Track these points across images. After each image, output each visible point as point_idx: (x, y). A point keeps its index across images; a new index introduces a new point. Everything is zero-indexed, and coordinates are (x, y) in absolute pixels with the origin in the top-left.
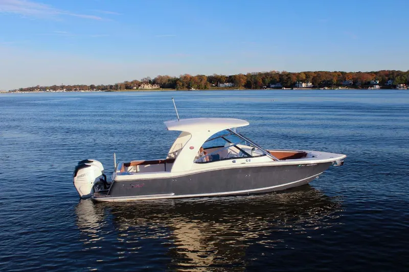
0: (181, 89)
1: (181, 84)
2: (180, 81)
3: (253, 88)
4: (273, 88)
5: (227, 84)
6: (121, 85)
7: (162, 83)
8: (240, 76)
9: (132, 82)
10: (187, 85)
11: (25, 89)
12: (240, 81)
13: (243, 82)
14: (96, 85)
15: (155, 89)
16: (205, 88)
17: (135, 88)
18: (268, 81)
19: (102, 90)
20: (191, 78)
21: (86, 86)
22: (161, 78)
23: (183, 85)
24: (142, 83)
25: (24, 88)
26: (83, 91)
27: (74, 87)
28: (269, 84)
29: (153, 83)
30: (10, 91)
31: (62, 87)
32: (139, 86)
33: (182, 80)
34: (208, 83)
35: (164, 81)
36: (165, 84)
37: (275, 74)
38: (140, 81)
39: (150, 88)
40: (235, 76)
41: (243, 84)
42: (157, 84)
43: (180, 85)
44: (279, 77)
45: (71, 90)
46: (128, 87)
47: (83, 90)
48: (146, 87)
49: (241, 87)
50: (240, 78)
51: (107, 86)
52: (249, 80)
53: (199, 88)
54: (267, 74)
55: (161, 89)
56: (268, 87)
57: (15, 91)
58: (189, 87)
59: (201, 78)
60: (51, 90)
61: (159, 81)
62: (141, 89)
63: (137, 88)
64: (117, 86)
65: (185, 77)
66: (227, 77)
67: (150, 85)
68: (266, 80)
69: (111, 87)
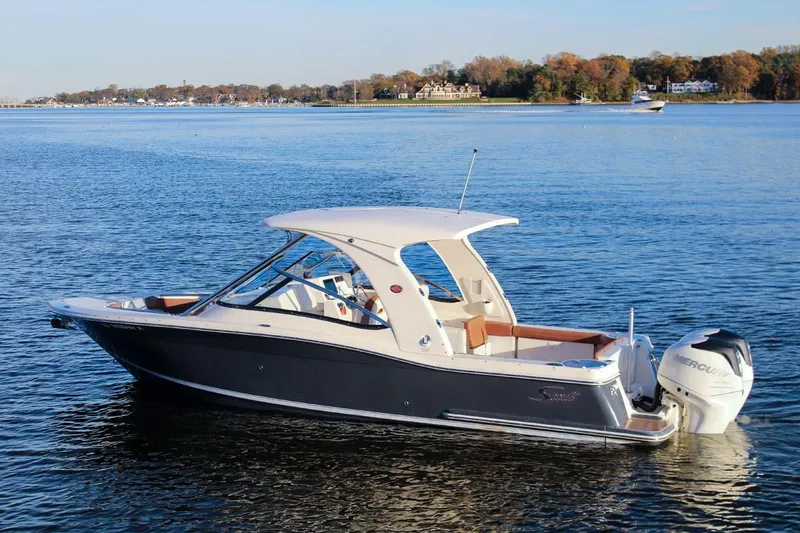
0: (547, 99)
1: (548, 84)
2: (546, 75)
3: (781, 98)
5: (695, 85)
6: (363, 85)
7: (489, 82)
8: (738, 60)
9: (396, 79)
10: (565, 87)
11: (75, 95)
12: (737, 74)
13: (749, 78)
14: (286, 86)
15: (466, 100)
16: (625, 97)
17: (405, 96)
19: (305, 100)
20: (580, 65)
21: (256, 88)
22: (485, 65)
23: (554, 88)
24: (424, 80)
25: (70, 92)
26: (245, 105)
27: (221, 90)
29: (461, 79)
30: (29, 102)
31: (185, 92)
32: (418, 89)
33: (549, 70)
34: (635, 80)
35: (494, 76)
36: (496, 83)
38: (419, 72)
39: (451, 96)
40: (721, 59)
41: (747, 86)
42: (474, 83)
43: (544, 89)
45: (210, 100)
46: (381, 92)
47: (245, 100)
48: (439, 92)
49: (739, 94)
50: (738, 65)
51: (318, 89)
52: (768, 69)
53: (604, 96)
55: (485, 99)
57: (43, 101)
58: (572, 95)
59: (610, 64)
60: (152, 101)
61: (478, 76)
62: (423, 100)
63: (410, 97)
64: (348, 88)
65: (561, 64)
66: (695, 63)
67: (449, 87)
69: (331, 92)
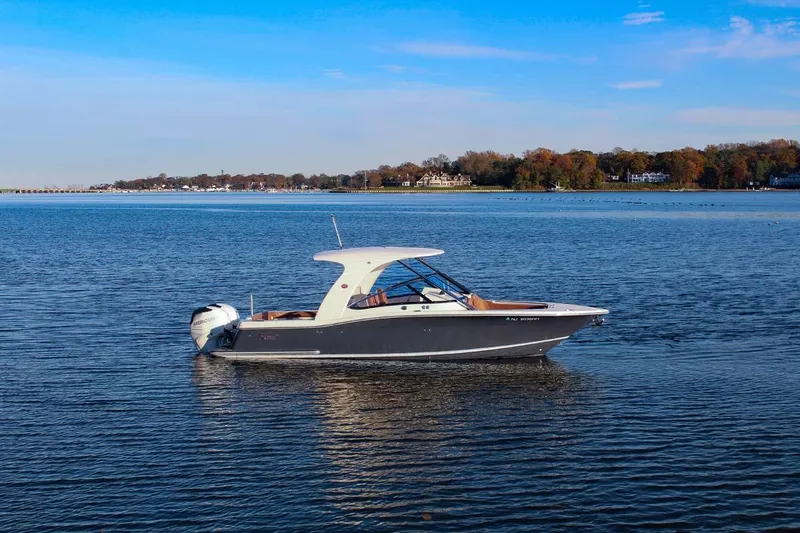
0: (527, 187)
1: (527, 175)
2: (526, 167)
3: (723, 187)
4: (777, 187)
5: (649, 176)
6: (372, 174)
7: (478, 172)
8: (687, 155)
9: (399, 169)
10: (542, 178)
11: (131, 182)
12: (687, 167)
13: (696, 171)
14: (307, 175)
15: (459, 188)
16: (592, 186)
17: (408, 183)
18: (763, 167)
19: (323, 187)
20: (556, 159)
21: (282, 177)
22: (474, 159)
23: (533, 178)
24: (424, 171)
25: (127, 180)
26: (273, 191)
27: (253, 178)
28: (767, 176)
29: (454, 170)
30: (92, 188)
31: (222, 180)
32: (418, 178)
33: (528, 163)
34: (601, 172)
35: (482, 168)
36: (484, 174)
37: (783, 149)
38: (419, 164)
39: (447, 184)
40: (672, 154)
41: (695, 177)
42: (465, 174)
43: (524, 179)
44: (794, 158)
45: (244, 187)
46: (388, 179)
47: (273, 186)
48: (436, 181)
49: (688, 184)
50: (687, 159)
51: (335, 178)
52: (712, 164)
53: (575, 185)
54: (761, 149)
55: (475, 186)
56: (766, 183)
57: (106, 187)
58: (548, 184)
59: (580, 157)
60: (195, 188)
61: (469, 167)
62: (423, 187)
63: (412, 185)
64: (359, 177)
65: (539, 156)
66: (651, 157)
67: (445, 176)
68: (760, 164)
69: (345, 180)
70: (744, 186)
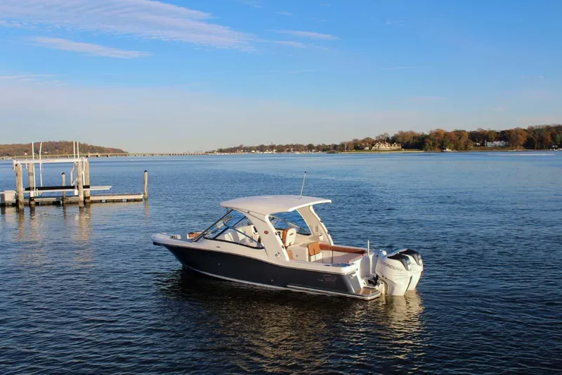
0: (431, 149)
1: (431, 143)
2: (430, 139)
3: (537, 149)
5: (498, 143)
6: (349, 144)
7: (405, 142)
8: (518, 131)
9: (363, 141)
10: (439, 144)
11: (225, 149)
12: (517, 138)
13: (522, 140)
14: (315, 145)
15: (394, 150)
16: (466, 148)
17: (368, 148)
19: (323, 150)
20: (446, 134)
21: (302, 146)
22: (403, 135)
23: (434, 144)
24: (376, 141)
25: (223, 148)
26: (298, 153)
27: (287, 146)
29: (392, 141)
31: (272, 148)
32: (373, 146)
33: (432, 137)
34: (470, 141)
35: (407, 139)
36: (408, 143)
38: (374, 138)
39: (388, 148)
40: (509, 131)
41: (522, 143)
42: (398, 143)
43: (430, 145)
45: (283, 151)
46: (357, 146)
47: (298, 150)
48: (383, 147)
49: (518, 147)
50: (517, 134)
51: (329, 146)
52: (531, 136)
53: (456, 148)
54: (559, 128)
55: (403, 149)
56: (561, 146)
57: (213, 152)
58: (442, 148)
59: (459, 134)
60: (258, 152)
61: (400, 140)
62: (375, 150)
63: (370, 149)
64: (342, 145)
65: (437, 134)
66: (498, 133)
67: (387, 144)
68: (558, 136)
69: (335, 147)
70: (549, 147)
